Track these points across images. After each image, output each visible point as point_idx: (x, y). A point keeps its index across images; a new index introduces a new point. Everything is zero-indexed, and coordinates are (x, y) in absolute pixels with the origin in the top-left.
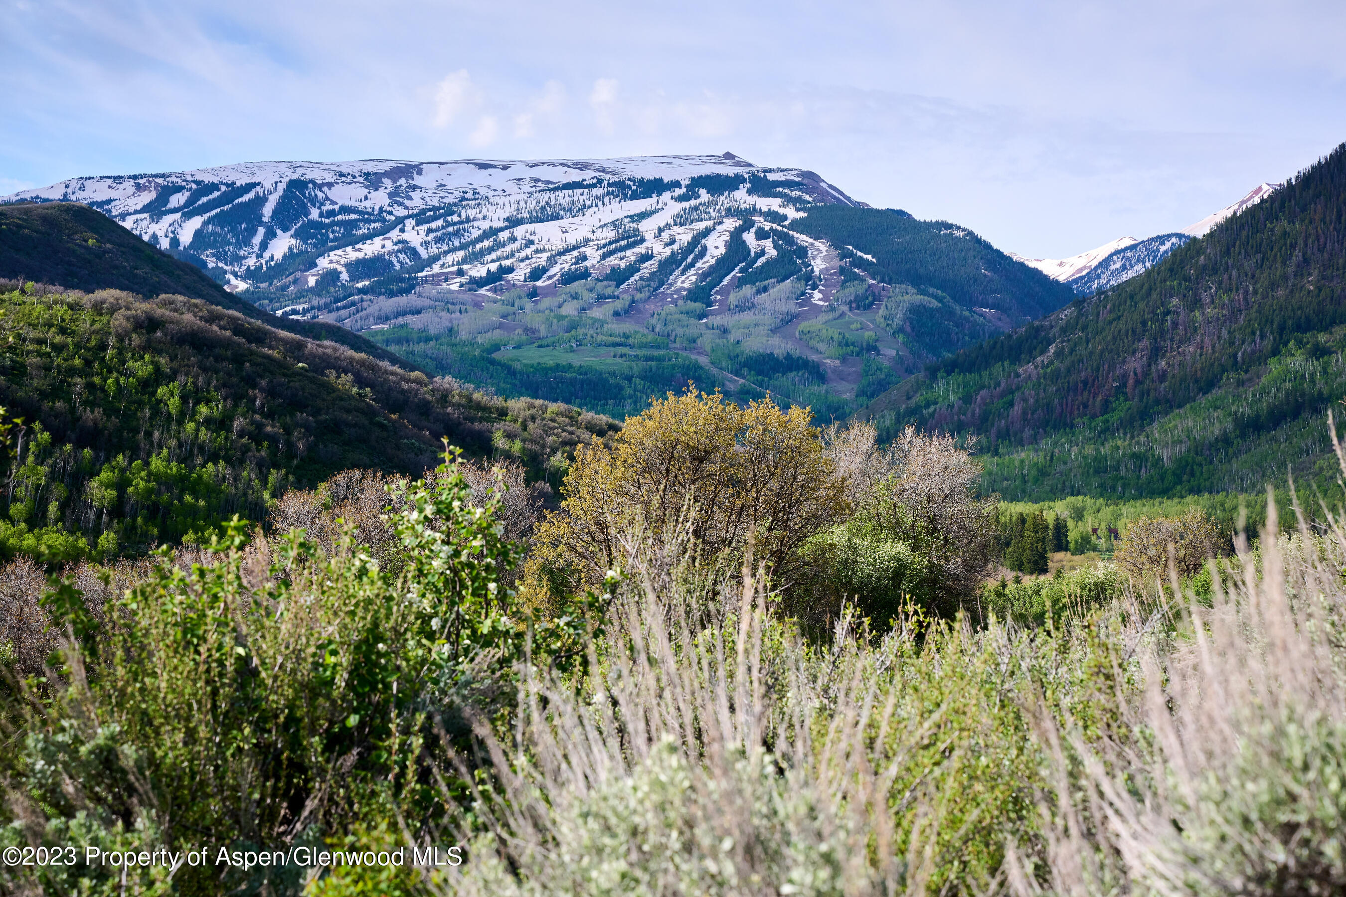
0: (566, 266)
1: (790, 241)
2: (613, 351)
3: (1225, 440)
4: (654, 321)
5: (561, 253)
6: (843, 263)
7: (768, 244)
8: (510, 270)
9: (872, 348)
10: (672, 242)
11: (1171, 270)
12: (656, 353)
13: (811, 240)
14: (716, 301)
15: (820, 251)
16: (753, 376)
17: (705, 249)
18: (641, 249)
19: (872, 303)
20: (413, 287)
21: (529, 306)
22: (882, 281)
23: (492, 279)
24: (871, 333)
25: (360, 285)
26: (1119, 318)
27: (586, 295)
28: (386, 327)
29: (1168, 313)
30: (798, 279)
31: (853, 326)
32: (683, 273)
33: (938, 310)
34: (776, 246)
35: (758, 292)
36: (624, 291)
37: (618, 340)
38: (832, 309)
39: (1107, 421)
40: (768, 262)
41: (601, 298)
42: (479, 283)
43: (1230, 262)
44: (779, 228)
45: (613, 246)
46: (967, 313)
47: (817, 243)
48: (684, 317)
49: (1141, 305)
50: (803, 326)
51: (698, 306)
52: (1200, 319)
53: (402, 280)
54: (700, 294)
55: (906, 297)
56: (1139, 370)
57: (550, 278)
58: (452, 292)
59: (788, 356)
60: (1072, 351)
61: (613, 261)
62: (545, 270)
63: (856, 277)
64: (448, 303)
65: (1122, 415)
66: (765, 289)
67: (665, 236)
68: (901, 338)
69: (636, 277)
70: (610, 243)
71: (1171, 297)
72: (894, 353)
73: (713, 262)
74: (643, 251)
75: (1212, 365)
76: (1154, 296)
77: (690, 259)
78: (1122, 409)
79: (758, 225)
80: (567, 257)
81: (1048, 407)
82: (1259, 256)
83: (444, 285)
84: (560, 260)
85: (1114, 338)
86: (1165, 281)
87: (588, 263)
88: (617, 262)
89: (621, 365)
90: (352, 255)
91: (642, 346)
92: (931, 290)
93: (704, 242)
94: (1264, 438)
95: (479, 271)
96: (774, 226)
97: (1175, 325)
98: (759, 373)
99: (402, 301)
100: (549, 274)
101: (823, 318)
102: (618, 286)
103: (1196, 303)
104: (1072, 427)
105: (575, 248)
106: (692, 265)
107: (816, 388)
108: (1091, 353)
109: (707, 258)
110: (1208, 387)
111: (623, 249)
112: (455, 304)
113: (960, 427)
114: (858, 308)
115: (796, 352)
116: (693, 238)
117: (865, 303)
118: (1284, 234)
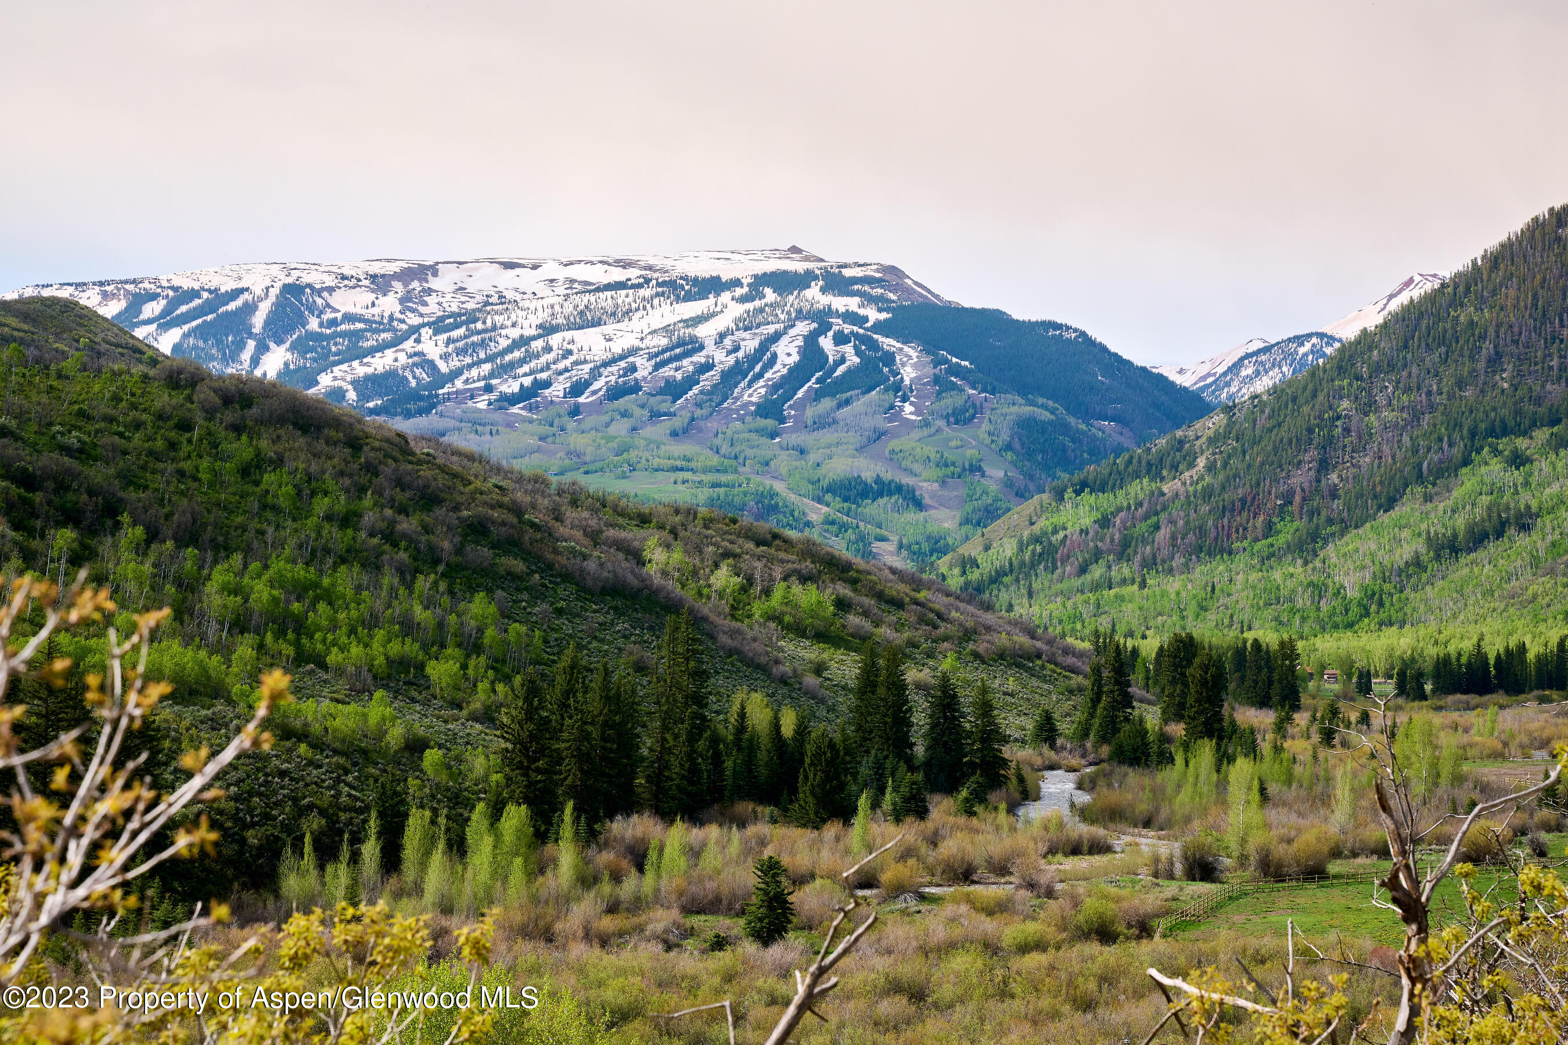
0: (613, 378)
1: (874, 346)
2: (673, 476)
3: (1417, 563)
4: (718, 441)
5: (606, 364)
6: (937, 371)
7: (848, 349)
8: (547, 384)
9: (975, 468)
10: (736, 349)
11: (1340, 368)
12: (724, 478)
13: (898, 345)
14: (790, 416)
15: (910, 357)
16: (837, 503)
17: (775, 356)
18: (699, 358)
19: (973, 417)
20: (434, 406)
21: (571, 424)
22: (984, 391)
23: (525, 395)
24: (974, 451)
25: (371, 405)
26: (1279, 425)
27: (637, 412)
29: (1339, 418)
30: (886, 390)
31: (953, 444)
32: (750, 385)
33: (1051, 423)
34: (858, 353)
35: (840, 406)
36: (682, 408)
37: (679, 463)
38: (926, 424)
39: (1272, 545)
40: (849, 371)
41: (655, 415)
42: (512, 400)
43: (1409, 356)
44: (861, 331)
45: (667, 355)
46: (1083, 427)
47: (906, 349)
48: (754, 436)
49: (1306, 409)
50: (894, 444)
51: (770, 423)
52: (1376, 424)
53: (421, 398)
54: (770, 409)
55: (1014, 409)
56: (1306, 485)
57: (594, 393)
58: (480, 411)
59: (878, 480)
60: (1225, 465)
61: (667, 371)
62: (587, 384)
63: (954, 387)
64: (476, 423)
65: (1289, 537)
66: (847, 402)
67: (728, 342)
68: (1009, 455)
69: (696, 390)
70: (664, 351)
71: (1341, 398)
72: (1001, 474)
73: (785, 371)
74: (703, 360)
75: (1392, 478)
76: (1321, 397)
77: (758, 368)
78: (1287, 532)
79: (836, 328)
80: (614, 369)
81: (1202, 532)
82: (1443, 349)
83: (470, 403)
84: (605, 372)
85: (1275, 448)
86: (1333, 380)
87: (638, 375)
88: (672, 373)
89: (683, 492)
90: (360, 370)
91: (706, 470)
92: (1041, 400)
93: (773, 348)
94: (1462, 561)
95: (512, 387)
96: (855, 329)
97: (1347, 430)
98: (846, 499)
100: (592, 388)
101: (917, 434)
102: (674, 401)
103: (1369, 407)
104: (1230, 553)
105: (622, 357)
106: (760, 376)
107: (912, 516)
108: (1249, 467)
109: (776, 368)
110: (1390, 504)
111: (678, 358)
112: (484, 425)
113: (1097, 555)
114: (957, 423)
115: (887, 476)
116: (761, 344)
117: (963, 417)
118: (1471, 324)
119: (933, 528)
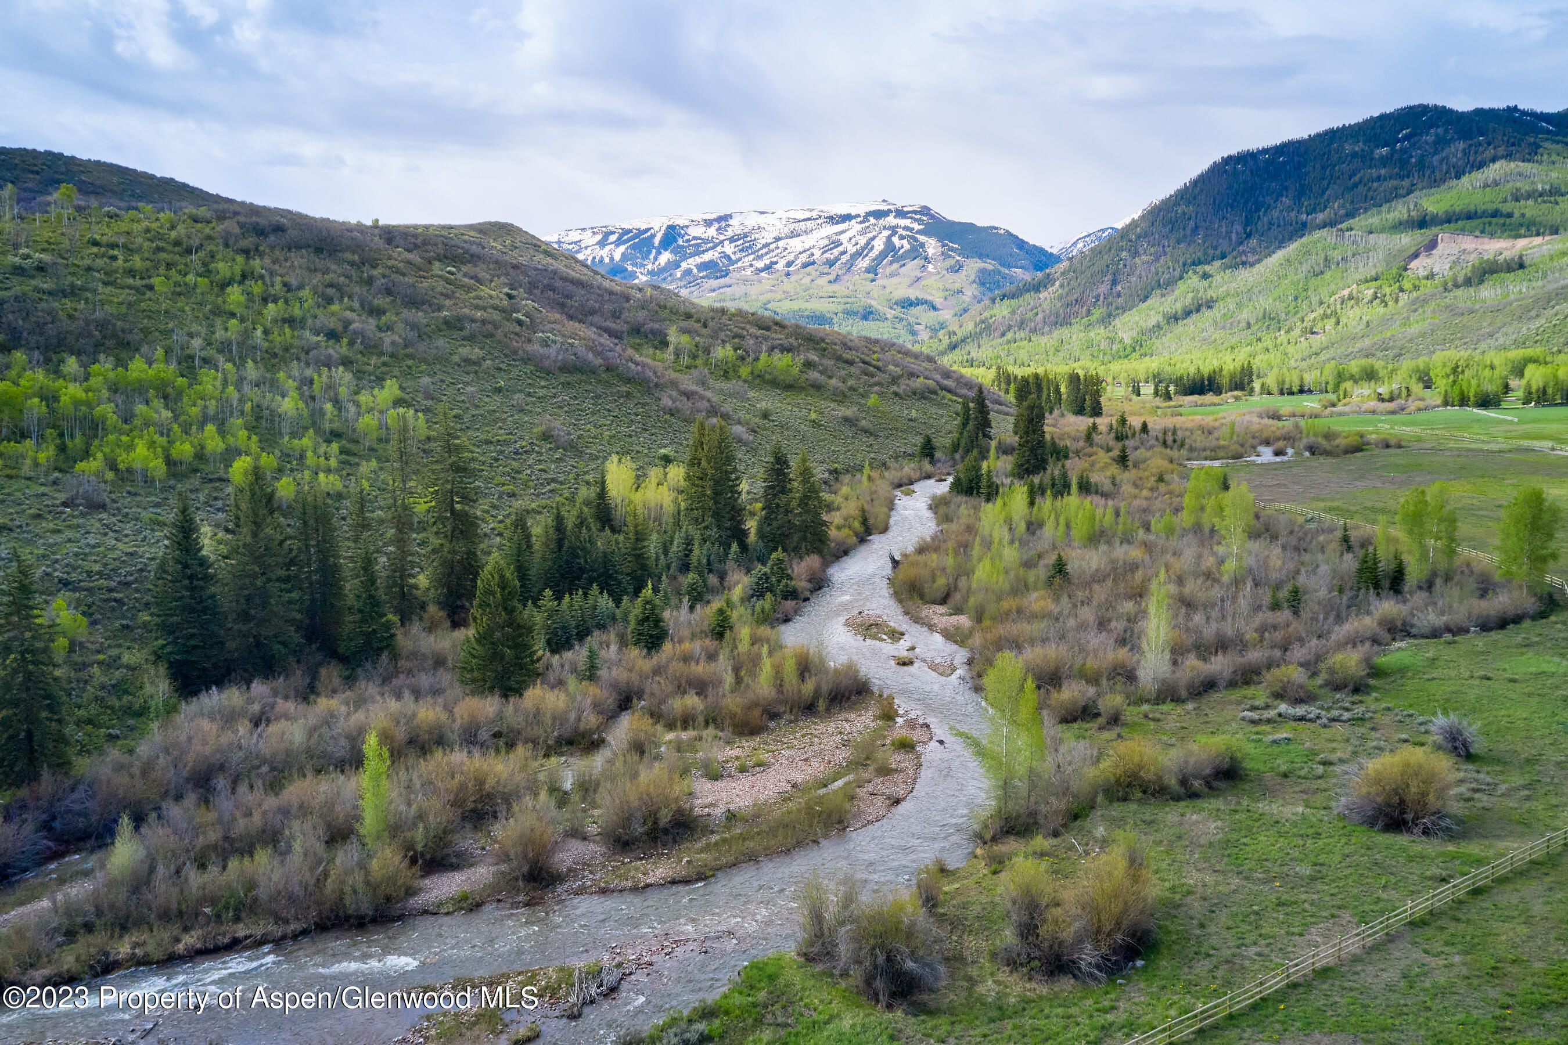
1: (916, 240)
2: (828, 300)
3: (1158, 326)
4: (848, 284)
5: (801, 253)
6: (943, 250)
7: (905, 242)
8: (776, 263)
9: (960, 292)
10: (857, 244)
12: (850, 300)
13: (927, 239)
14: (880, 272)
15: (931, 244)
16: (899, 309)
17: (873, 247)
18: (840, 249)
19: (959, 269)
20: (728, 274)
21: (785, 280)
22: (964, 257)
23: (768, 268)
24: (959, 284)
25: (702, 275)
26: (1094, 265)
27: (814, 273)
29: (1121, 260)
30: (921, 259)
31: (950, 281)
32: (863, 259)
33: (993, 270)
34: (909, 243)
35: (901, 267)
36: (834, 271)
37: (831, 295)
38: (938, 273)
39: (1090, 320)
40: (905, 251)
41: (822, 274)
42: (761, 270)
43: (1154, 230)
44: (910, 234)
45: (827, 248)
46: (1007, 272)
47: (930, 240)
48: (864, 282)
50: (924, 282)
51: (871, 276)
52: (1138, 262)
53: (723, 271)
54: (872, 270)
55: (977, 265)
56: (1106, 292)
57: (796, 266)
58: (747, 275)
59: (917, 298)
60: (1069, 284)
61: (827, 255)
62: (793, 262)
63: (950, 256)
64: (745, 280)
65: (1098, 316)
66: (904, 265)
67: (853, 241)
68: (975, 285)
69: (839, 262)
72: (971, 293)
73: (878, 253)
74: (842, 249)
75: (1146, 287)
76: (1113, 251)
77: (866, 252)
79: (899, 233)
80: (805, 255)
81: (1057, 316)
82: (1170, 226)
83: (744, 272)
84: (800, 256)
85: (1091, 276)
87: (814, 257)
88: (829, 256)
89: (833, 307)
90: (698, 260)
91: (842, 297)
92: (988, 261)
93: (873, 243)
94: (1180, 324)
95: (760, 264)
96: (908, 233)
97: (1125, 266)
98: (903, 307)
99: (722, 281)
100: (796, 264)
101: (934, 278)
102: (830, 268)
103: (1135, 254)
104: (1071, 324)
105: (808, 250)
106: (867, 255)
107: (933, 314)
108: (1079, 284)
109: (874, 251)
110: (1145, 298)
111: (832, 249)
112: (748, 281)
113: (1010, 327)
114: (952, 272)
115: (921, 296)
116: (867, 241)
117: (956, 269)
118: (1184, 213)
119: (941, 319)
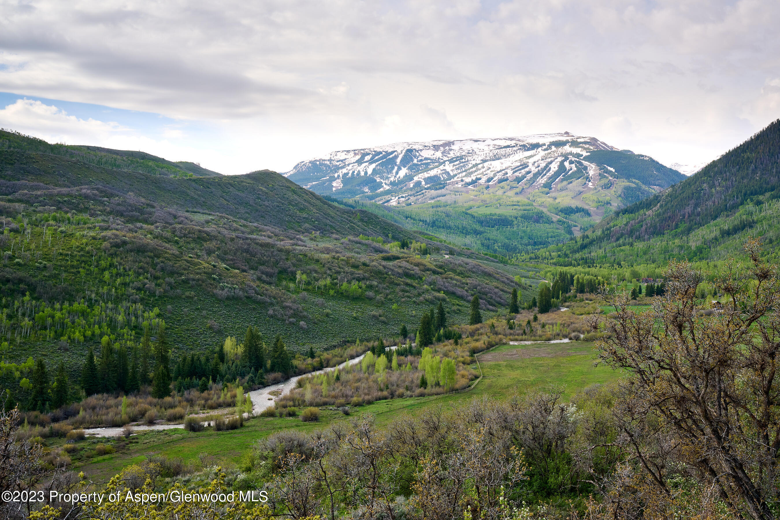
0: (500, 176)
1: (581, 164)
2: (512, 207)
3: (716, 239)
4: (529, 196)
5: (498, 172)
6: (600, 172)
7: (573, 166)
8: (480, 179)
9: (608, 203)
10: (539, 166)
11: (704, 173)
12: (528, 208)
13: (589, 164)
14: (553, 187)
15: (592, 168)
16: (563, 215)
17: (550, 168)
18: (527, 169)
19: (611, 186)
20: (444, 187)
21: (486, 191)
22: (615, 178)
23: (473, 182)
24: (609, 198)
25: (426, 187)
26: (684, 192)
27: (506, 187)
28: (433, 201)
29: (703, 190)
30: (584, 178)
31: (602, 195)
32: (542, 177)
33: (635, 188)
34: (576, 166)
35: (569, 184)
36: (520, 185)
37: (515, 203)
38: (595, 189)
39: (676, 232)
40: (573, 172)
41: (512, 188)
42: (469, 184)
43: (727, 170)
44: (578, 160)
45: (517, 169)
46: (647, 188)
47: (591, 165)
48: (541, 194)
49: (693, 187)
50: (584, 196)
51: (547, 190)
52: (714, 191)
53: (441, 184)
54: (548, 186)
55: (623, 184)
56: (690, 212)
57: (494, 181)
58: (458, 188)
59: (577, 208)
60: (666, 205)
61: (517, 174)
62: (492, 178)
63: (605, 177)
64: (456, 192)
65: (682, 229)
66: (571, 182)
67: (536, 164)
68: (620, 199)
69: (525, 179)
70: (516, 168)
71: (704, 183)
72: (617, 205)
73: (553, 173)
74: (528, 170)
75: (717, 209)
77: (544, 173)
78: (682, 227)
79: (570, 159)
80: (501, 173)
81: (655, 227)
82: (738, 167)
83: (456, 185)
84: (498, 174)
85: (681, 200)
86: (702, 177)
87: (508, 175)
88: (518, 174)
89: (514, 213)
90: (426, 175)
91: (523, 205)
92: (634, 180)
93: (550, 166)
94: (731, 238)
95: (468, 180)
96: (576, 159)
97: (705, 194)
98: (566, 214)
99: (439, 192)
100: (494, 180)
101: (592, 192)
102: (518, 183)
103: (711, 187)
104: (664, 234)
105: (503, 170)
106: (545, 175)
107: (586, 219)
108: (672, 206)
109: (551, 171)
110: (715, 218)
111: (520, 170)
112: (458, 192)
113: (622, 235)
114: (605, 188)
115: (580, 206)
116: (546, 165)
117: (608, 186)
118: (748, 158)
119: (592, 223)
